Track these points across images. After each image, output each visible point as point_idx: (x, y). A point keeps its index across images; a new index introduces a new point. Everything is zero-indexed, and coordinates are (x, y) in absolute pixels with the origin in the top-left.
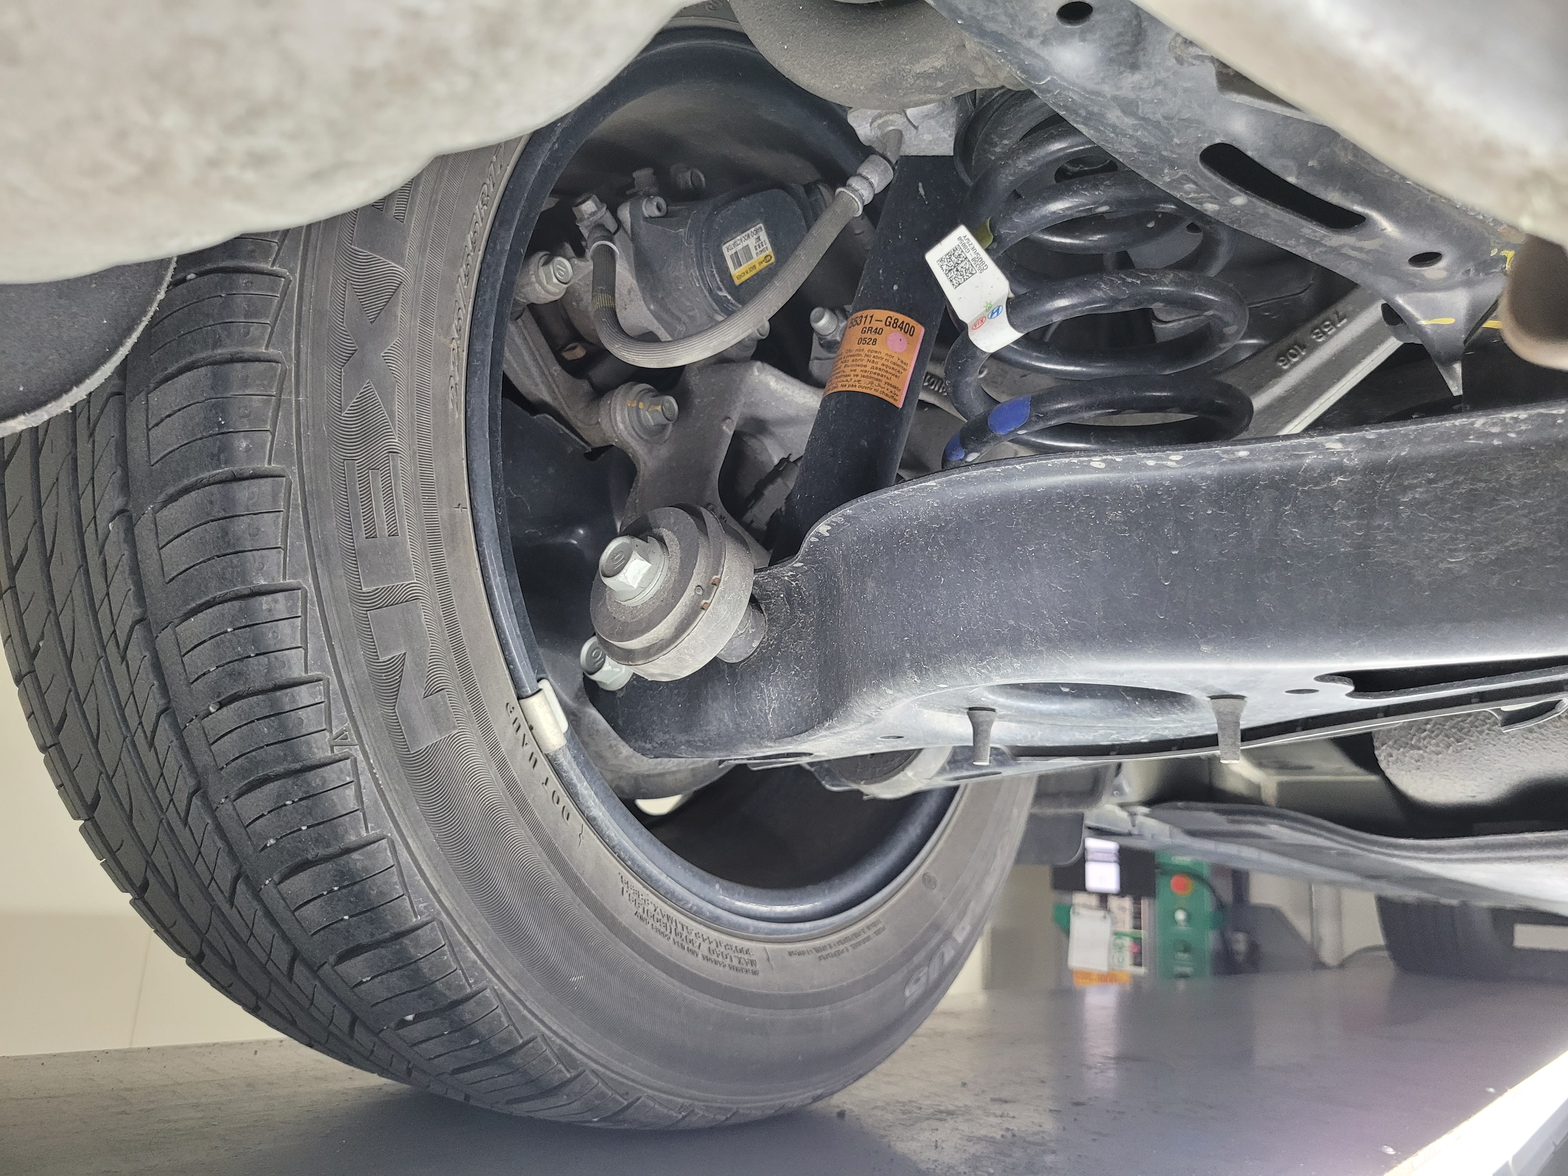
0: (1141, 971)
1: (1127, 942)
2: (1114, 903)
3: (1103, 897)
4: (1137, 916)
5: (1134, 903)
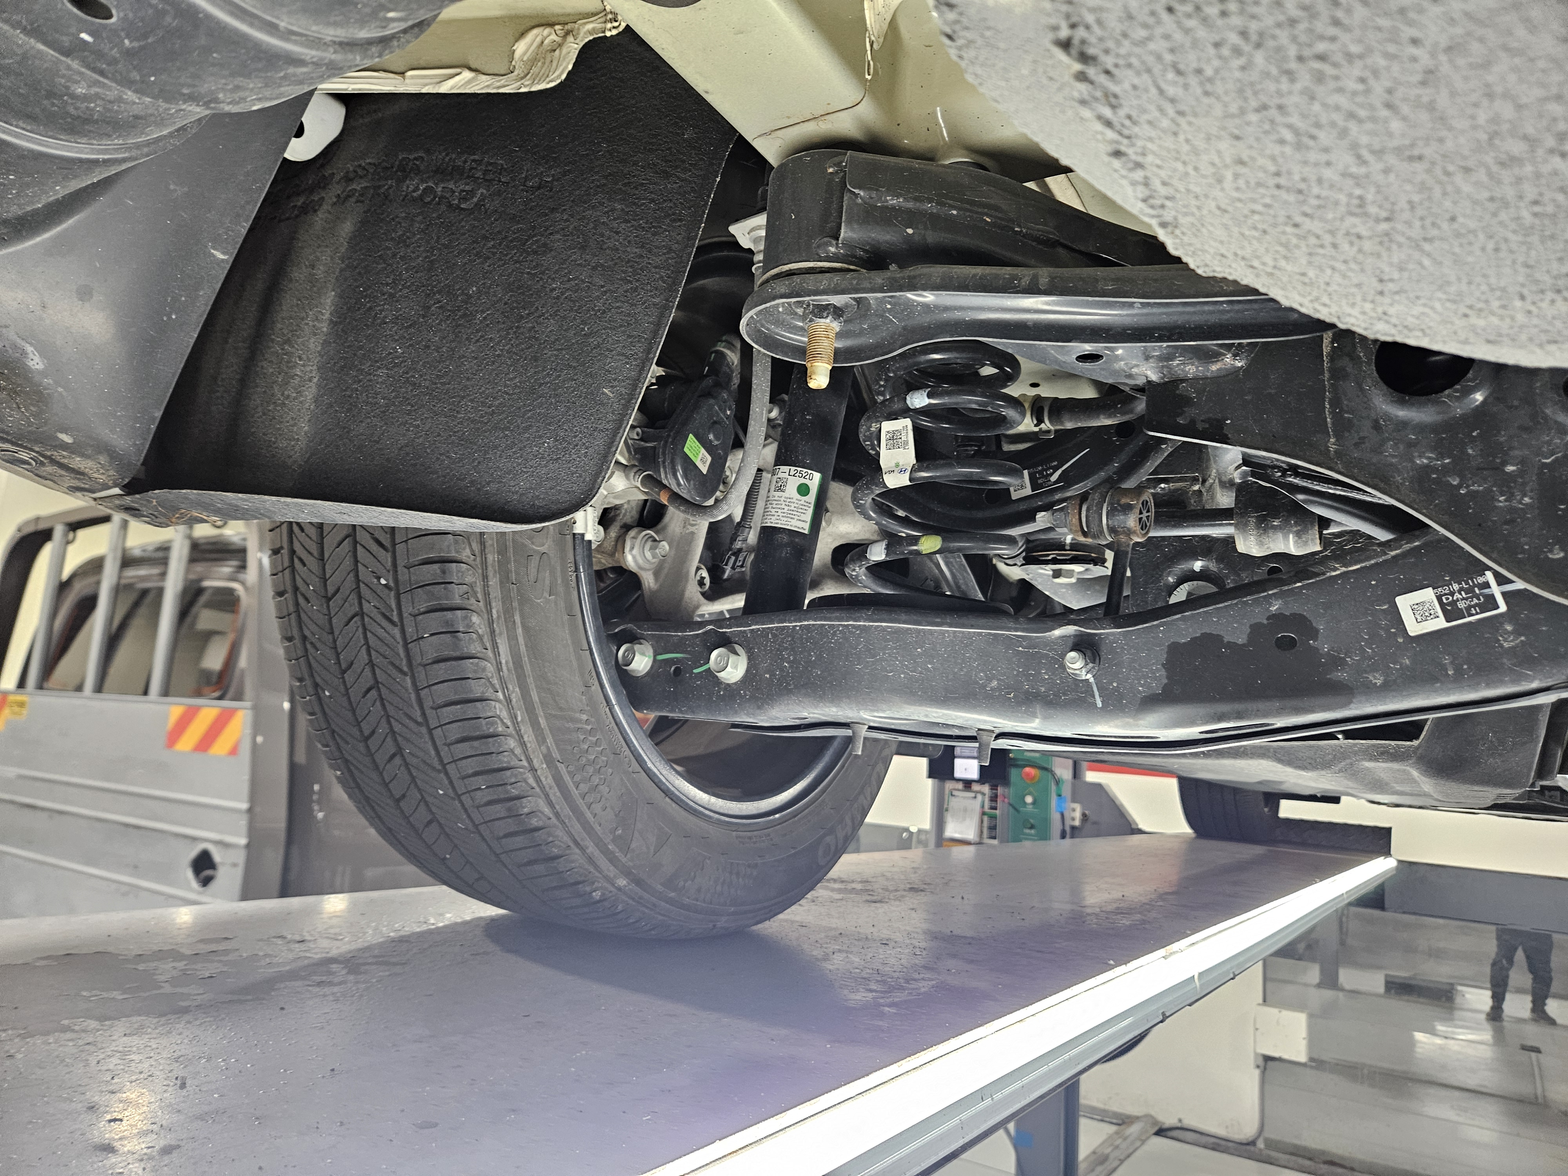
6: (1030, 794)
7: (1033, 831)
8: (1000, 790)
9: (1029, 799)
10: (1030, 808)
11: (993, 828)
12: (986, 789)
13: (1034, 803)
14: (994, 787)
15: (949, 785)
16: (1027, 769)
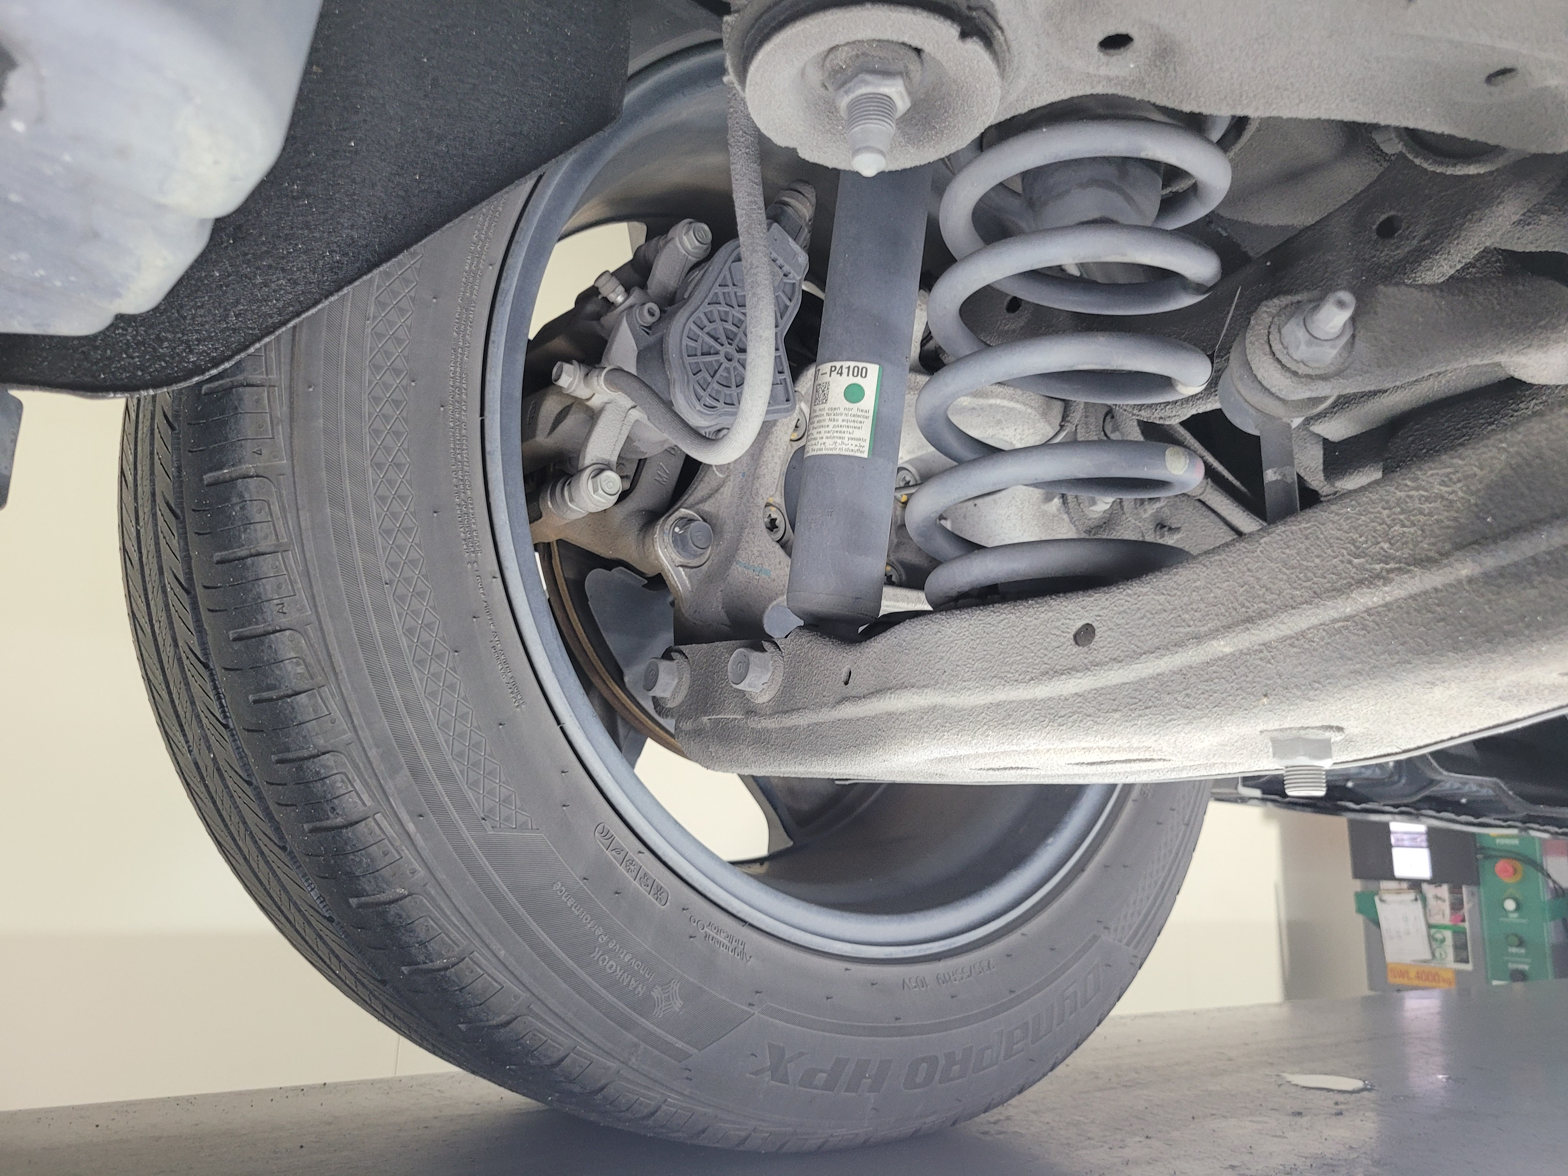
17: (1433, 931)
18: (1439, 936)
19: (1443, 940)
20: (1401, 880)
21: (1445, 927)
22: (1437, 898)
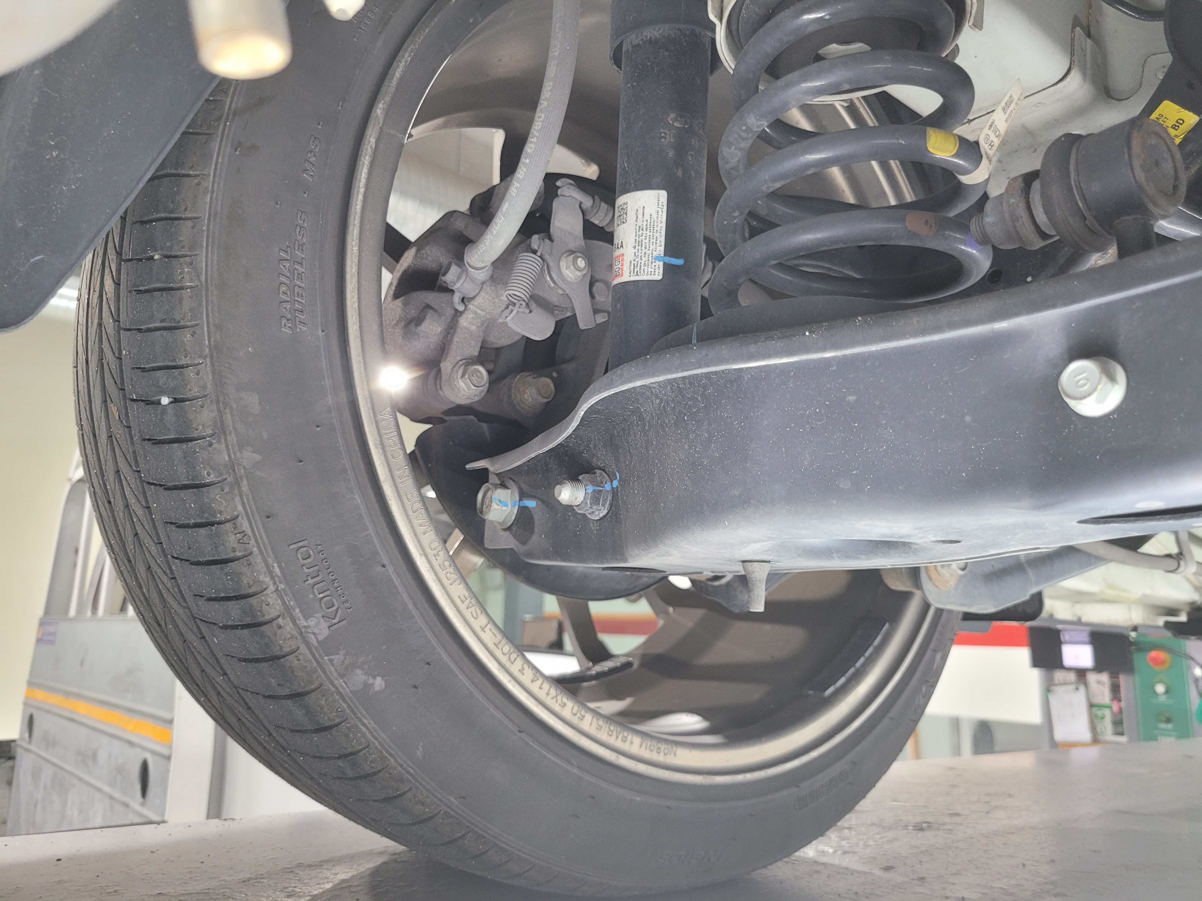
0: (1123, 739)
1: (1107, 713)
2: (1092, 678)
3: (1081, 673)
4: (1115, 689)
5: (1111, 677)
6: (1160, 681)
7: (1170, 726)
8: (1123, 679)
9: (1160, 689)
10: (1163, 699)
11: (1118, 723)
12: (1105, 677)
13: (1167, 692)
14: (1114, 675)
15: (1059, 675)
16: (1153, 654)
17: (1094, 709)
18: (1100, 713)
19: (1103, 718)
20: (1069, 669)
21: (1106, 707)
22: (1099, 682)
